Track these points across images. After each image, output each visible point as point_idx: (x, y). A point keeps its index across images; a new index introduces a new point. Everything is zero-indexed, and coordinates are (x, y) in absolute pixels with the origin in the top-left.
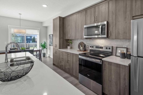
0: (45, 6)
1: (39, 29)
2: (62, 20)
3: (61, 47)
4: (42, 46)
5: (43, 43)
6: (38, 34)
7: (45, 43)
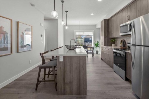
0: (92, 14)
1: (94, 30)
2: (106, 21)
3: (106, 45)
4: (96, 45)
5: (96, 43)
6: (93, 35)
7: (98, 42)
